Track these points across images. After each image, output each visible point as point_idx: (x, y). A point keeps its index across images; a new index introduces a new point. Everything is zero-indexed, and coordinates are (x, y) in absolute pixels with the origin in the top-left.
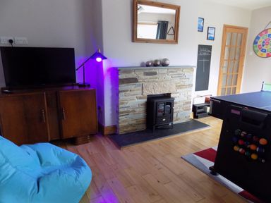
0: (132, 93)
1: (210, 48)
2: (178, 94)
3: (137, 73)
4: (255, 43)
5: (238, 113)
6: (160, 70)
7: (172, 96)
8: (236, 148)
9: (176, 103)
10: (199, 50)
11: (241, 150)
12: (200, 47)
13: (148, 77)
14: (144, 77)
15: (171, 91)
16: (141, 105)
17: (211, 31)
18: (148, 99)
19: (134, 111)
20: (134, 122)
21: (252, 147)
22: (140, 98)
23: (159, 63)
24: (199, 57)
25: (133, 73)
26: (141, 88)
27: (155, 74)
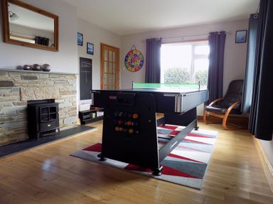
0: (7, 98)
1: (90, 61)
2: (63, 100)
3: (13, 75)
4: (126, 60)
5: (115, 98)
6: (40, 75)
7: (56, 101)
8: (117, 129)
9: (61, 109)
10: (80, 62)
11: (121, 129)
12: (82, 59)
13: (27, 81)
14: (21, 81)
15: (55, 97)
16: (21, 111)
17: (90, 47)
18: (28, 105)
19: (11, 119)
20: (12, 132)
21: (129, 123)
22: (19, 104)
23: (39, 68)
24: (82, 69)
25: (7, 76)
26: (18, 92)
27: (36, 78)
